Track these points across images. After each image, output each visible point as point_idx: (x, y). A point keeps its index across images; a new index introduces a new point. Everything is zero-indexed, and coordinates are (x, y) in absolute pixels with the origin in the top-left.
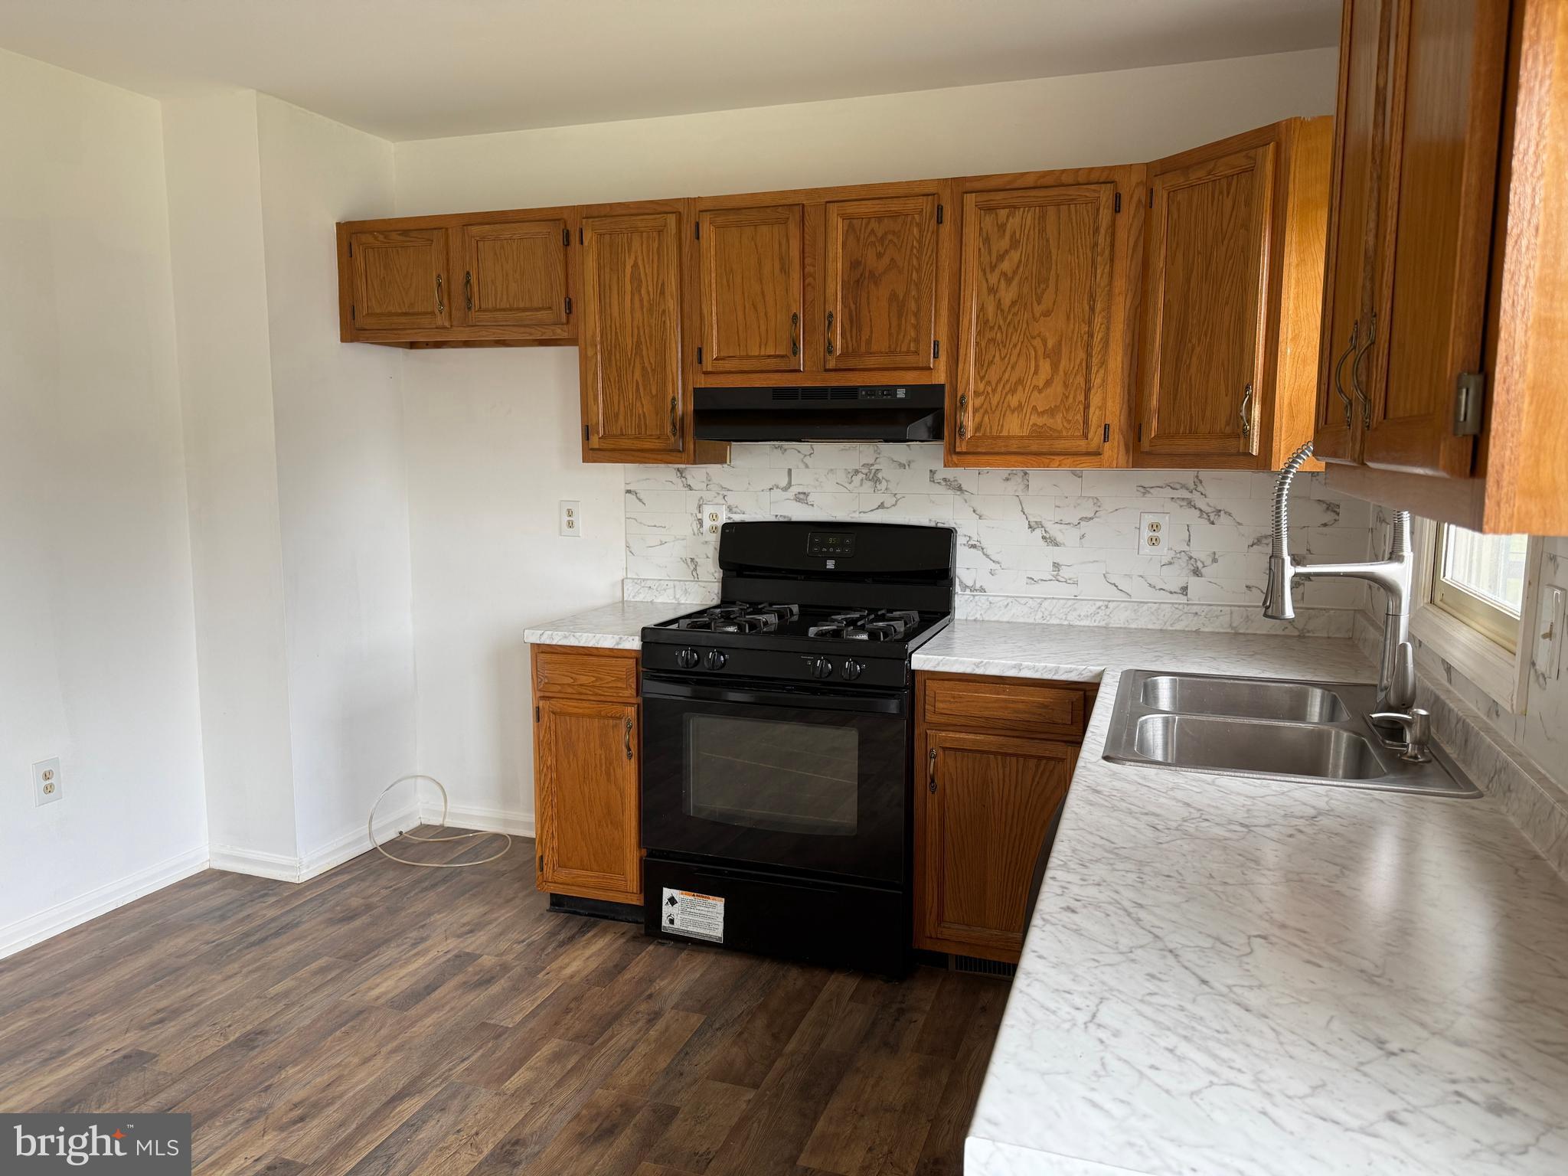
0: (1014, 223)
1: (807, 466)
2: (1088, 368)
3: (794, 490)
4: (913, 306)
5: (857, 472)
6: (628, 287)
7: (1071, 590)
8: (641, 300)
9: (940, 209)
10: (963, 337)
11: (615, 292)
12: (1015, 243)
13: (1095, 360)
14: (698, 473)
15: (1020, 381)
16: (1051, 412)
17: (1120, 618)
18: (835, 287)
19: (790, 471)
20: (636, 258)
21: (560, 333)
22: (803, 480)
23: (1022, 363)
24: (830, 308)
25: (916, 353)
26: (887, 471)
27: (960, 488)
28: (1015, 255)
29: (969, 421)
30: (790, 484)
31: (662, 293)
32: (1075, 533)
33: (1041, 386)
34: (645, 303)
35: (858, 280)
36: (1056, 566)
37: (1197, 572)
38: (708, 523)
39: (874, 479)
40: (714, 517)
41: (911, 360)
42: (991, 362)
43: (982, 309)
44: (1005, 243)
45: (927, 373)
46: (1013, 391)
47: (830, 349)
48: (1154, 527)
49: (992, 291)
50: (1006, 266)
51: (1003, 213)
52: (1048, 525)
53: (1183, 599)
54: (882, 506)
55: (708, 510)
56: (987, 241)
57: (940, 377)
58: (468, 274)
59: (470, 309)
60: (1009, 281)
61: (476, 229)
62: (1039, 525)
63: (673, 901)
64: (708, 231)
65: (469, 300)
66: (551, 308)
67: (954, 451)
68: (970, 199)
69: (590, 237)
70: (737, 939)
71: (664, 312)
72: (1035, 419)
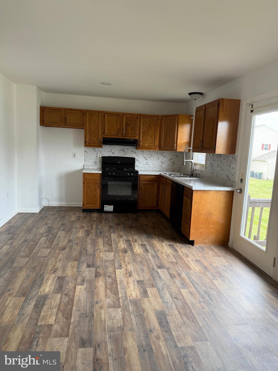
0: (147, 120)
1: (114, 149)
2: (155, 138)
4: (134, 129)
5: (121, 150)
6: (93, 122)
7: (149, 166)
8: (95, 124)
9: (138, 117)
10: (140, 133)
11: (91, 123)
12: (147, 123)
13: (156, 138)
14: (97, 149)
15: (147, 139)
16: (151, 143)
17: (155, 169)
18: (124, 126)
19: (111, 149)
20: (95, 118)
21: (81, 127)
22: (113, 151)
23: (147, 138)
24: (123, 128)
26: (125, 150)
27: (135, 152)
28: (147, 124)
29: (141, 144)
30: (111, 151)
31: (99, 123)
32: (149, 159)
33: (149, 140)
34: (96, 125)
35: (127, 125)
36: (147, 163)
37: (163, 164)
38: (98, 156)
41: (134, 136)
42: (144, 137)
43: (143, 130)
44: (145, 123)
45: (135, 138)
46: (146, 141)
47: (123, 133)
48: (158, 158)
49: (144, 128)
50: (145, 125)
51: (145, 119)
53: (161, 167)
54: (124, 155)
55: (98, 155)
56: (143, 122)
57: (137, 138)
58: (66, 117)
59: (66, 123)
60: (146, 127)
61: (67, 111)
62: (145, 158)
63: (106, 207)
64: (106, 116)
65: (66, 121)
66: (80, 124)
67: (139, 148)
68: (141, 117)
69: (87, 114)
70: (115, 211)
71: (99, 126)
72: (149, 144)
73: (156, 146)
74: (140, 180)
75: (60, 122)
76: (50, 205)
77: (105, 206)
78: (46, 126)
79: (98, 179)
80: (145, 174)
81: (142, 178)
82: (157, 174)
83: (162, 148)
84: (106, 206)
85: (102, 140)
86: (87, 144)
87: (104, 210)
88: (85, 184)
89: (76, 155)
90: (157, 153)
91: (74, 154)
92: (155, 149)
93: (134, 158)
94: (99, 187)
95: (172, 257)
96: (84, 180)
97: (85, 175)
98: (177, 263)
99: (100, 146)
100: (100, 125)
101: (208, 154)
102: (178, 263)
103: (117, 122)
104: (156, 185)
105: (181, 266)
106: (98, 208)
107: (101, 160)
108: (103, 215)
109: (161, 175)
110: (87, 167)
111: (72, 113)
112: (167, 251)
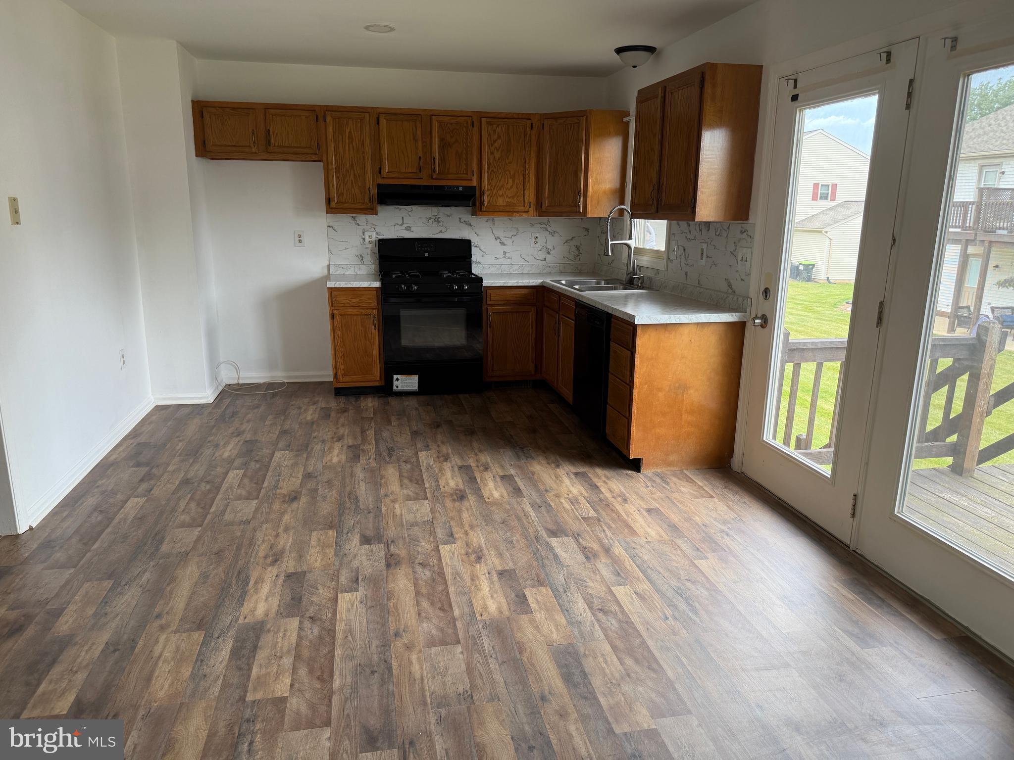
0: (499, 130)
1: (410, 216)
2: (524, 183)
3: (405, 225)
4: (464, 156)
5: (431, 218)
6: (347, 141)
7: (510, 261)
8: (353, 147)
9: (473, 122)
10: (483, 168)
11: (341, 142)
12: (499, 137)
13: (527, 180)
14: (362, 218)
15: (502, 186)
16: (513, 197)
17: (526, 270)
18: (436, 147)
19: (403, 218)
20: (350, 129)
21: (314, 158)
22: (408, 222)
23: (503, 179)
24: (433, 155)
25: (467, 174)
26: (442, 218)
27: (470, 225)
28: (499, 141)
29: (486, 199)
30: (403, 223)
31: (363, 144)
32: (511, 240)
33: (509, 187)
34: (355, 147)
35: (444, 145)
36: (505, 253)
37: (549, 253)
38: (367, 240)
39: (438, 222)
40: (370, 237)
41: (465, 176)
42: (492, 179)
43: (489, 159)
44: (496, 137)
45: (470, 181)
46: (500, 189)
47: (434, 171)
48: (536, 238)
49: (492, 153)
50: (496, 145)
51: (495, 126)
52: (502, 238)
53: (545, 262)
54: (441, 232)
55: (367, 234)
56: (489, 135)
57: (474, 183)
58: (269, 130)
59: (270, 145)
60: (498, 150)
61: (272, 111)
62: (498, 238)
63: (397, 379)
64: (383, 121)
65: (270, 142)
66: (310, 147)
67: (481, 210)
68: (484, 120)
69: (328, 119)
70: (424, 389)
71: (364, 153)
72: (508, 200)
73: (527, 205)
74: (489, 302)
75: (252, 145)
76: (241, 382)
77: (395, 377)
78: (213, 159)
79: (373, 305)
80: (502, 285)
81: (493, 297)
82: (534, 284)
83: (544, 208)
84: (399, 377)
85: (376, 191)
86: (333, 205)
87: (395, 388)
88: (337, 318)
89: (305, 239)
90: (532, 225)
91: (300, 236)
92: (525, 212)
93: (469, 242)
94: (375, 326)
95: (584, 505)
96: (332, 308)
97: (334, 293)
98: (599, 520)
99: (372, 211)
100: (368, 150)
101: (674, 223)
102: (602, 520)
103: (415, 139)
104: (532, 315)
105: (610, 527)
106: (377, 384)
107: (376, 250)
108: (394, 402)
109: (545, 285)
110: (337, 270)
111: (283, 115)
112: (572, 489)
